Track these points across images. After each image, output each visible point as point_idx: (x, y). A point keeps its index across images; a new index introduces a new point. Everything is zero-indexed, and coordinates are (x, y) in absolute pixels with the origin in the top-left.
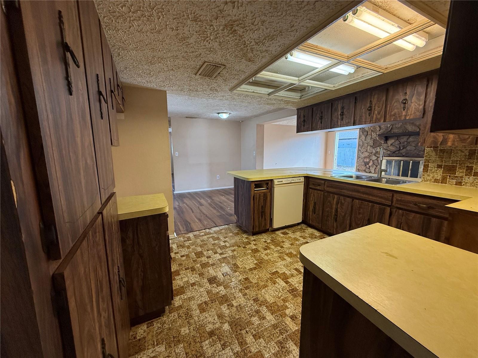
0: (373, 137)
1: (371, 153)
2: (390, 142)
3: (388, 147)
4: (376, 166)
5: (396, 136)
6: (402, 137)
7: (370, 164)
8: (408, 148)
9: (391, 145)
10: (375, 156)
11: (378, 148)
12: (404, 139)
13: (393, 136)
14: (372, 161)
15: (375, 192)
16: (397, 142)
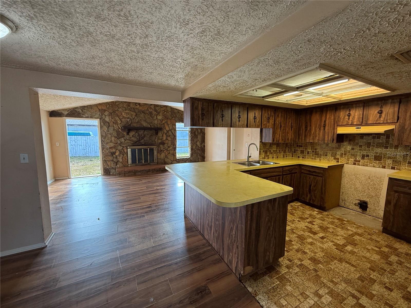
0: (115, 128)
1: (116, 143)
2: (132, 134)
3: (131, 138)
4: (123, 155)
5: (135, 129)
6: (140, 130)
7: (117, 154)
8: (145, 139)
9: (133, 136)
10: (120, 146)
11: (122, 138)
12: (141, 132)
13: (133, 129)
14: (118, 151)
15: (274, 169)
16: (137, 134)
